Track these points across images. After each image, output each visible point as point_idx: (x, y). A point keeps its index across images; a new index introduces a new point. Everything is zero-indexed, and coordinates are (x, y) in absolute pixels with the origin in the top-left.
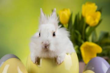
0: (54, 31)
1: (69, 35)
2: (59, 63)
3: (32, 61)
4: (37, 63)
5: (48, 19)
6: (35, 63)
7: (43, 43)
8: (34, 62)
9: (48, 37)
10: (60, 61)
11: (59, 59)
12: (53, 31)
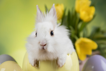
0: (52, 29)
1: (69, 34)
2: (61, 66)
3: (30, 63)
4: (36, 65)
5: (45, 17)
6: (35, 65)
7: (39, 43)
8: (33, 65)
9: (45, 36)
10: (62, 64)
11: (60, 61)
12: (50, 29)
